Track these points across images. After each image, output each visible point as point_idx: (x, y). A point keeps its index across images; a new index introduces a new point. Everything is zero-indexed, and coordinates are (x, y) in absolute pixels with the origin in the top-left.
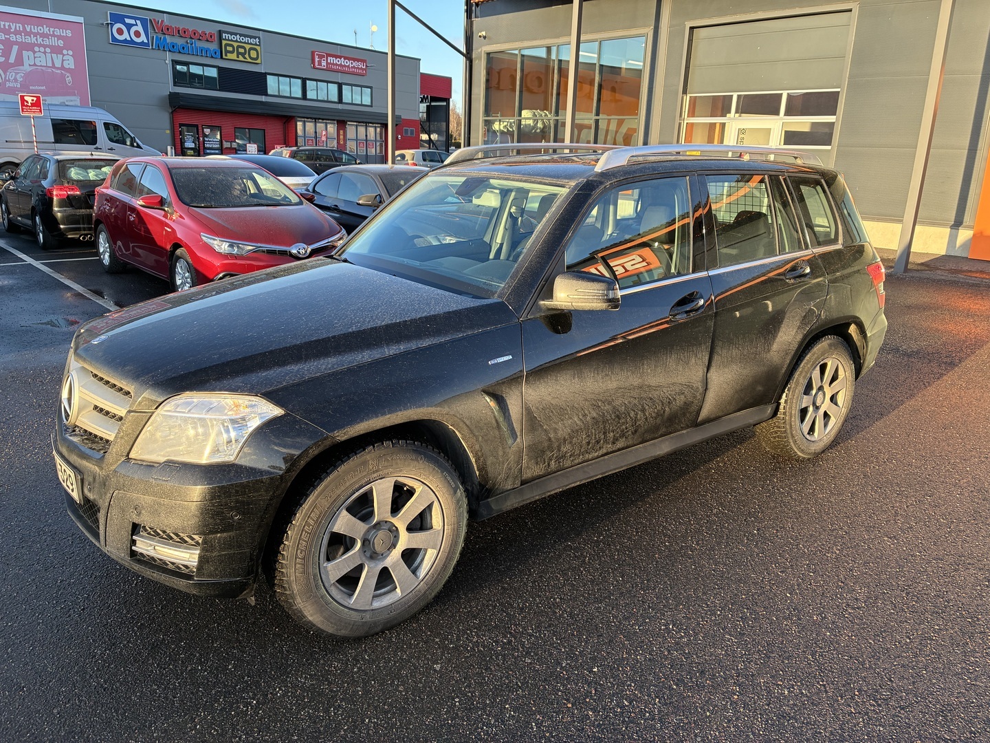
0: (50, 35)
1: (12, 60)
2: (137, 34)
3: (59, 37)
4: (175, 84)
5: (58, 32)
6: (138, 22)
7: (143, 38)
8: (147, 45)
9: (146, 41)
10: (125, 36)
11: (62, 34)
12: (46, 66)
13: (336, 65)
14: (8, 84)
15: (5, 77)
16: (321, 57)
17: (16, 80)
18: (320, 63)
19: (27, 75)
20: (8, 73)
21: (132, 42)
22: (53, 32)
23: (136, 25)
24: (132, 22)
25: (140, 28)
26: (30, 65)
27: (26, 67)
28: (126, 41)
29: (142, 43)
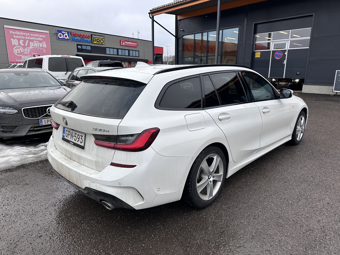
0: (38, 37)
1: (26, 45)
2: (66, 36)
3: (41, 38)
4: (78, 51)
5: (41, 36)
6: (66, 33)
8: (69, 39)
10: (62, 37)
11: (42, 37)
12: (37, 47)
13: (128, 44)
14: (25, 53)
15: (24, 50)
16: (123, 42)
17: (28, 51)
18: (122, 44)
19: (31, 50)
20: (25, 49)
21: (64, 39)
22: (39, 36)
27: (31, 47)
28: (62, 38)
29: (67, 39)
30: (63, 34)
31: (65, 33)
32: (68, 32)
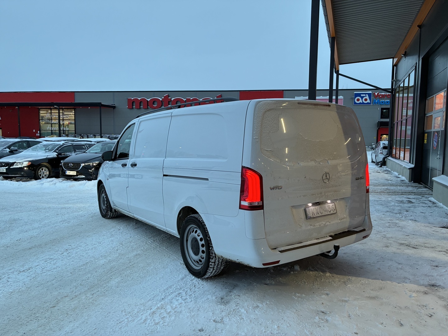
2: (366, 100)
4: (382, 118)
6: (367, 95)
7: (368, 101)
8: (370, 103)
9: (369, 102)
10: (361, 101)
21: (363, 103)
23: (366, 96)
24: (365, 95)
25: (367, 97)
28: (360, 103)
29: (368, 103)
30: (362, 98)
31: (365, 96)
32: (370, 95)
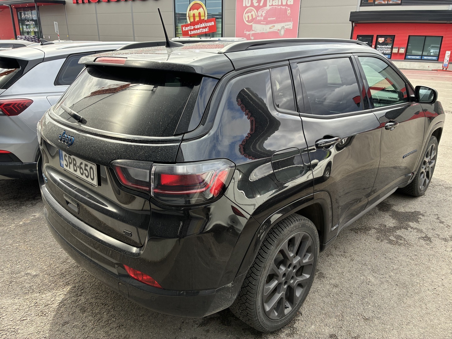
1: (261, 4)
4: (361, 4)
12: (278, 5)
14: (258, 18)
15: (257, 14)
17: (262, 15)
19: (268, 12)
20: (259, 12)
26: (270, 6)
27: (268, 7)
